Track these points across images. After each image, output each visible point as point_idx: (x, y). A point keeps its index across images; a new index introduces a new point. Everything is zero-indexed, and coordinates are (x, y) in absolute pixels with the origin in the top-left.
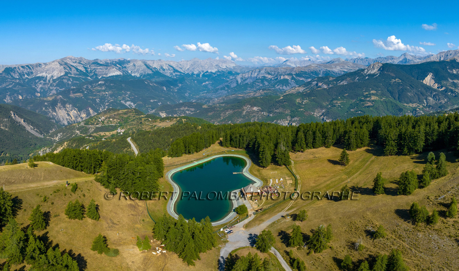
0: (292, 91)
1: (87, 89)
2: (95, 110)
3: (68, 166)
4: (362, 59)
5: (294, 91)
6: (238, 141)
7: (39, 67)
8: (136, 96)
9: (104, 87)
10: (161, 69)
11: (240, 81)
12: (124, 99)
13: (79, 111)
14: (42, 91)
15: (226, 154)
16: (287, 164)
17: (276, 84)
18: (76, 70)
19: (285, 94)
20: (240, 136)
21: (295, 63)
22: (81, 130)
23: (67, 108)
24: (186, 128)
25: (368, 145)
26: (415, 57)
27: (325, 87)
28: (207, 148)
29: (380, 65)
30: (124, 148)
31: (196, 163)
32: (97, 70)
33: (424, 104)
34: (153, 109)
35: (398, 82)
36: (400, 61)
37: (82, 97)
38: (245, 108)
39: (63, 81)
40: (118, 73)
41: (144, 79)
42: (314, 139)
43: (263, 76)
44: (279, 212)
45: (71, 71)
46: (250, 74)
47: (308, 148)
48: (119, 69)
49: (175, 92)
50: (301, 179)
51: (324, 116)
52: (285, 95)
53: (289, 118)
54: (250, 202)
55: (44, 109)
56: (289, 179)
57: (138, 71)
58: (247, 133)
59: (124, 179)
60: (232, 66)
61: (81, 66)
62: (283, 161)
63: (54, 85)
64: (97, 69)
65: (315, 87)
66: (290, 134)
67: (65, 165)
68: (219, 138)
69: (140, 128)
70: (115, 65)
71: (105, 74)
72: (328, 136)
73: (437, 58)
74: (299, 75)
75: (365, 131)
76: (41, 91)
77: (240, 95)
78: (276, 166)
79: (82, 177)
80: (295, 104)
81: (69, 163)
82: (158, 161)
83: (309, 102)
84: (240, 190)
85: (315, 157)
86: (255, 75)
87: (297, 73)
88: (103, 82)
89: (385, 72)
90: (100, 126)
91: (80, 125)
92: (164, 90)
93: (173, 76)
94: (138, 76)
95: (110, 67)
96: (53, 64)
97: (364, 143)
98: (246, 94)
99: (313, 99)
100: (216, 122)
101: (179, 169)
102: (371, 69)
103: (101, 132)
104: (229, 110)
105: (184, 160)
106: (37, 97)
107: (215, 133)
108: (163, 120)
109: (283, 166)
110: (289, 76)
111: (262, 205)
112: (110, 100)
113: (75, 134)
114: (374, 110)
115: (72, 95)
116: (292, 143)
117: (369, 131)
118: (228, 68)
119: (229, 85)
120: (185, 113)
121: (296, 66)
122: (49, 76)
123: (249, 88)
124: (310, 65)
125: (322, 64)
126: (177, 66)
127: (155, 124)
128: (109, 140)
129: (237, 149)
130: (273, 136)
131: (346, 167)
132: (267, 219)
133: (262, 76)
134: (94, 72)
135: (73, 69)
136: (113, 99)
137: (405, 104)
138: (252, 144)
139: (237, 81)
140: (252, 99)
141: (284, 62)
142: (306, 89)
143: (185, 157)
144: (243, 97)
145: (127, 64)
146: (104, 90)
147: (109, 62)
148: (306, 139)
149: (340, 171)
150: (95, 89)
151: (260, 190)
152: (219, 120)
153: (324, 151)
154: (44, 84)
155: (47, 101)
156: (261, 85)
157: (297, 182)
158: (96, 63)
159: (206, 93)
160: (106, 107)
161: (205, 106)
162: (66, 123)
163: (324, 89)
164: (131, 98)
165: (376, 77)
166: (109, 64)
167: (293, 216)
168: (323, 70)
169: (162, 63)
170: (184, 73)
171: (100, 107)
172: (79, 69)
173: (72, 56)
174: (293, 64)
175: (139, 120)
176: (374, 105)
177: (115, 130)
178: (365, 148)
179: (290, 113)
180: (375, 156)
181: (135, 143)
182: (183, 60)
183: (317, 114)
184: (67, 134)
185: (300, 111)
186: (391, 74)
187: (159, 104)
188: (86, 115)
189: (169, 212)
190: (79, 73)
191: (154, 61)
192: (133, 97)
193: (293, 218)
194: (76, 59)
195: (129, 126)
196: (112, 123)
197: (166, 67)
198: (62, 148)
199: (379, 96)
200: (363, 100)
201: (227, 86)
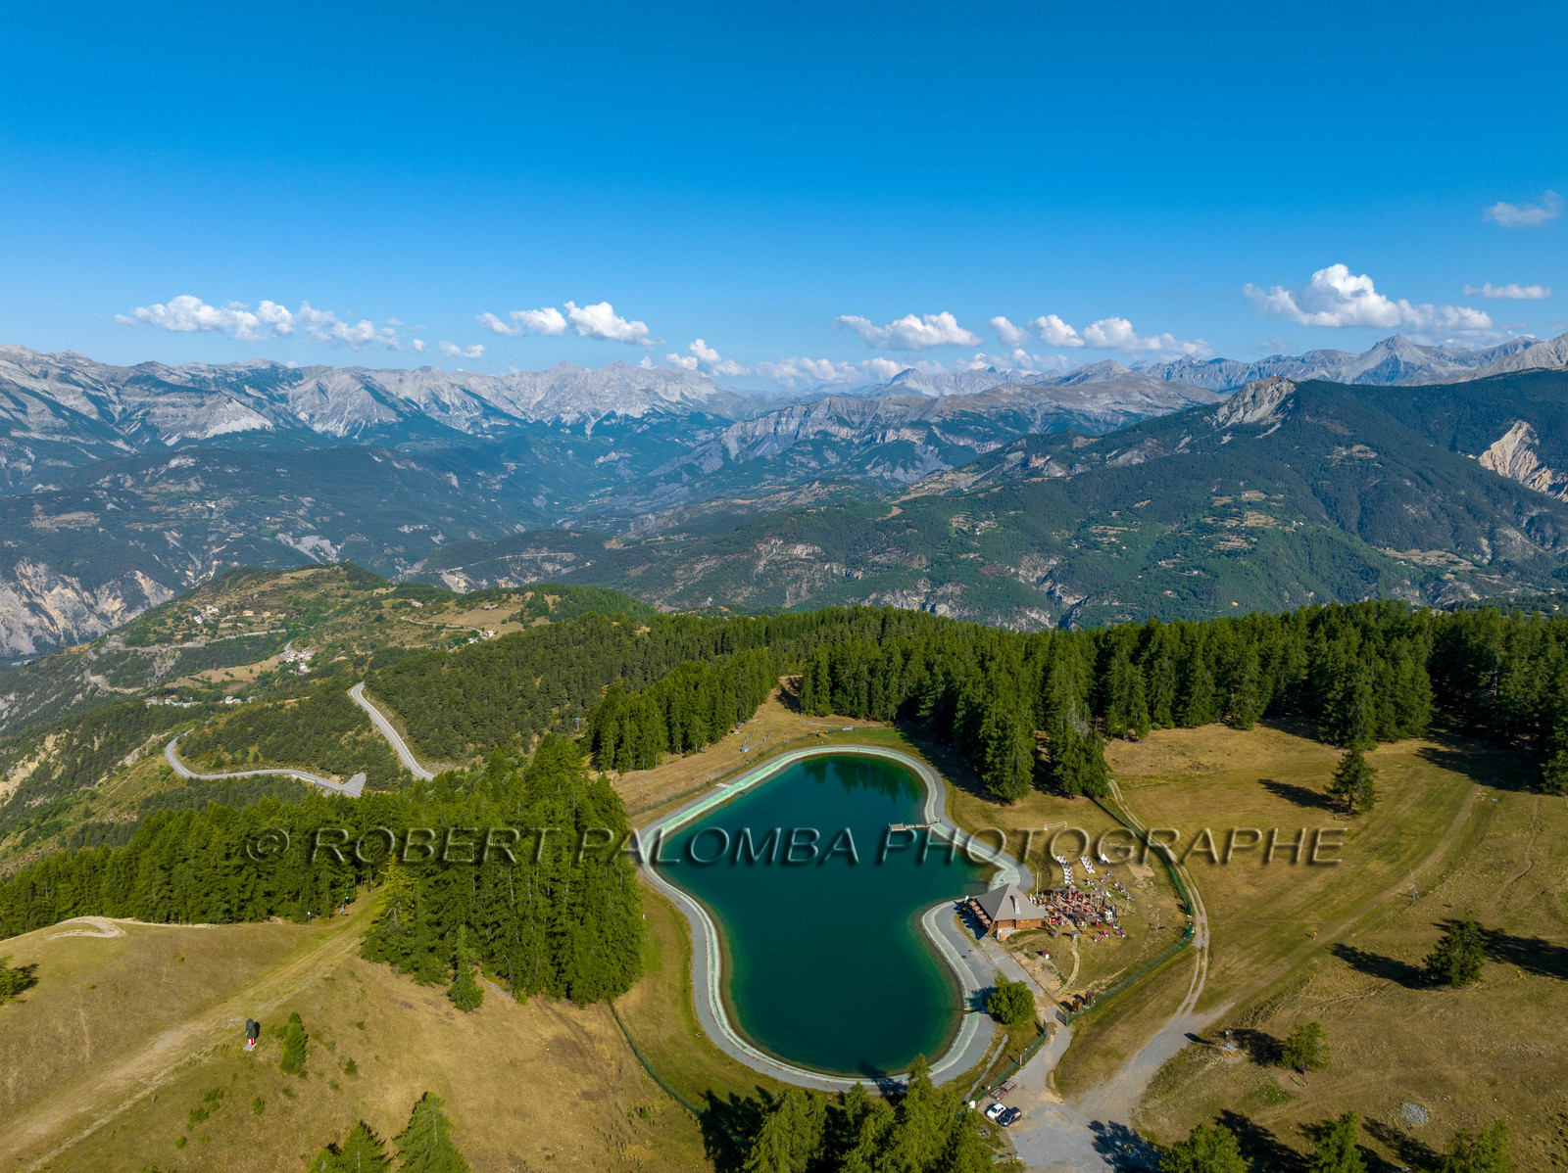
0: (931, 486)
1: (115, 490)
2: (164, 579)
4: (1198, 367)
5: (939, 486)
6: (864, 692)
8: (341, 514)
9: (197, 481)
10: (434, 405)
11: (734, 448)
12: (288, 526)
13: (85, 589)
15: (827, 743)
16: (1093, 792)
17: (867, 459)
18: (48, 411)
19: (904, 498)
21: (936, 381)
22: (111, 671)
23: (25, 582)
24: (592, 634)
25: (1429, 734)
26: (1439, 354)
27: (1058, 472)
29: (1287, 388)
30: (342, 730)
31: (728, 791)
32: (155, 410)
33: (1477, 557)
34: (413, 559)
35: (1360, 459)
36: (1367, 373)
37: (94, 528)
38: (762, 547)
40: (254, 421)
41: (366, 443)
42: (1183, 689)
43: (819, 432)
44: (1165, 1013)
45: (25, 413)
46: (772, 421)
47: (1157, 724)
48: (258, 406)
49: (496, 494)
51: (1055, 583)
52: (910, 501)
53: (924, 587)
54: (1019, 961)
57: (337, 412)
58: (899, 659)
60: (702, 391)
61: (73, 392)
64: (155, 405)
65: (1018, 475)
69: (379, 641)
70: (239, 390)
71: (193, 427)
73: (1554, 358)
74: (953, 426)
77: (740, 501)
78: (1049, 796)
80: (948, 533)
83: (996, 529)
84: (953, 903)
85: (1198, 766)
86: (791, 428)
87: (948, 418)
88: (191, 462)
89: (1307, 418)
90: (202, 645)
91: (103, 651)
92: (452, 487)
93: (483, 434)
94: (341, 431)
95: (215, 397)
97: (1410, 721)
98: (760, 496)
99: (1015, 518)
100: (657, 602)
102: (1245, 405)
103: (206, 669)
104: (707, 557)
108: (464, 601)
109: (1080, 796)
110: (916, 432)
111: (1074, 976)
112: (227, 535)
113: (82, 690)
114: (1256, 569)
115: (42, 523)
118: (690, 401)
119: (697, 464)
120: (539, 571)
121: (942, 395)
123: (767, 476)
124: (995, 390)
125: (1039, 387)
126: (497, 395)
127: (437, 620)
129: (861, 723)
132: (1131, 1045)
133: (816, 429)
134: (143, 421)
135: (34, 406)
136: (243, 529)
137: (1390, 552)
139: (725, 450)
140: (789, 515)
141: (897, 377)
142: (982, 479)
143: (674, 768)
144: (749, 507)
145: (290, 385)
146: (196, 493)
147: (210, 376)
148: (1147, 688)
150: (154, 489)
152: (669, 592)
156: (813, 464)
158: (146, 378)
159: (613, 494)
160: (215, 563)
161: (613, 545)
162: (26, 646)
163: (1057, 481)
164: (318, 519)
165: (1265, 437)
166: (209, 384)
167: (1244, 1039)
168: (1047, 407)
169: (434, 383)
170: (523, 422)
171: (185, 565)
172: (67, 404)
173: (23, 348)
174: (931, 386)
175: (372, 609)
176: (1254, 549)
177: (272, 654)
178: (1417, 744)
179: (927, 567)
180: (1484, 788)
181: (384, 706)
182: (516, 371)
183: (1028, 572)
184: (42, 697)
185: (964, 560)
186: (1333, 427)
187: (437, 539)
188: (123, 601)
189: (717, 1043)
190: (65, 424)
191: (401, 374)
192: (325, 518)
193: (1252, 1052)
194: (46, 359)
195: (332, 634)
196: (253, 628)
197: (453, 396)
198: (36, 764)
199: (1277, 515)
200: (1212, 525)
201: (690, 469)
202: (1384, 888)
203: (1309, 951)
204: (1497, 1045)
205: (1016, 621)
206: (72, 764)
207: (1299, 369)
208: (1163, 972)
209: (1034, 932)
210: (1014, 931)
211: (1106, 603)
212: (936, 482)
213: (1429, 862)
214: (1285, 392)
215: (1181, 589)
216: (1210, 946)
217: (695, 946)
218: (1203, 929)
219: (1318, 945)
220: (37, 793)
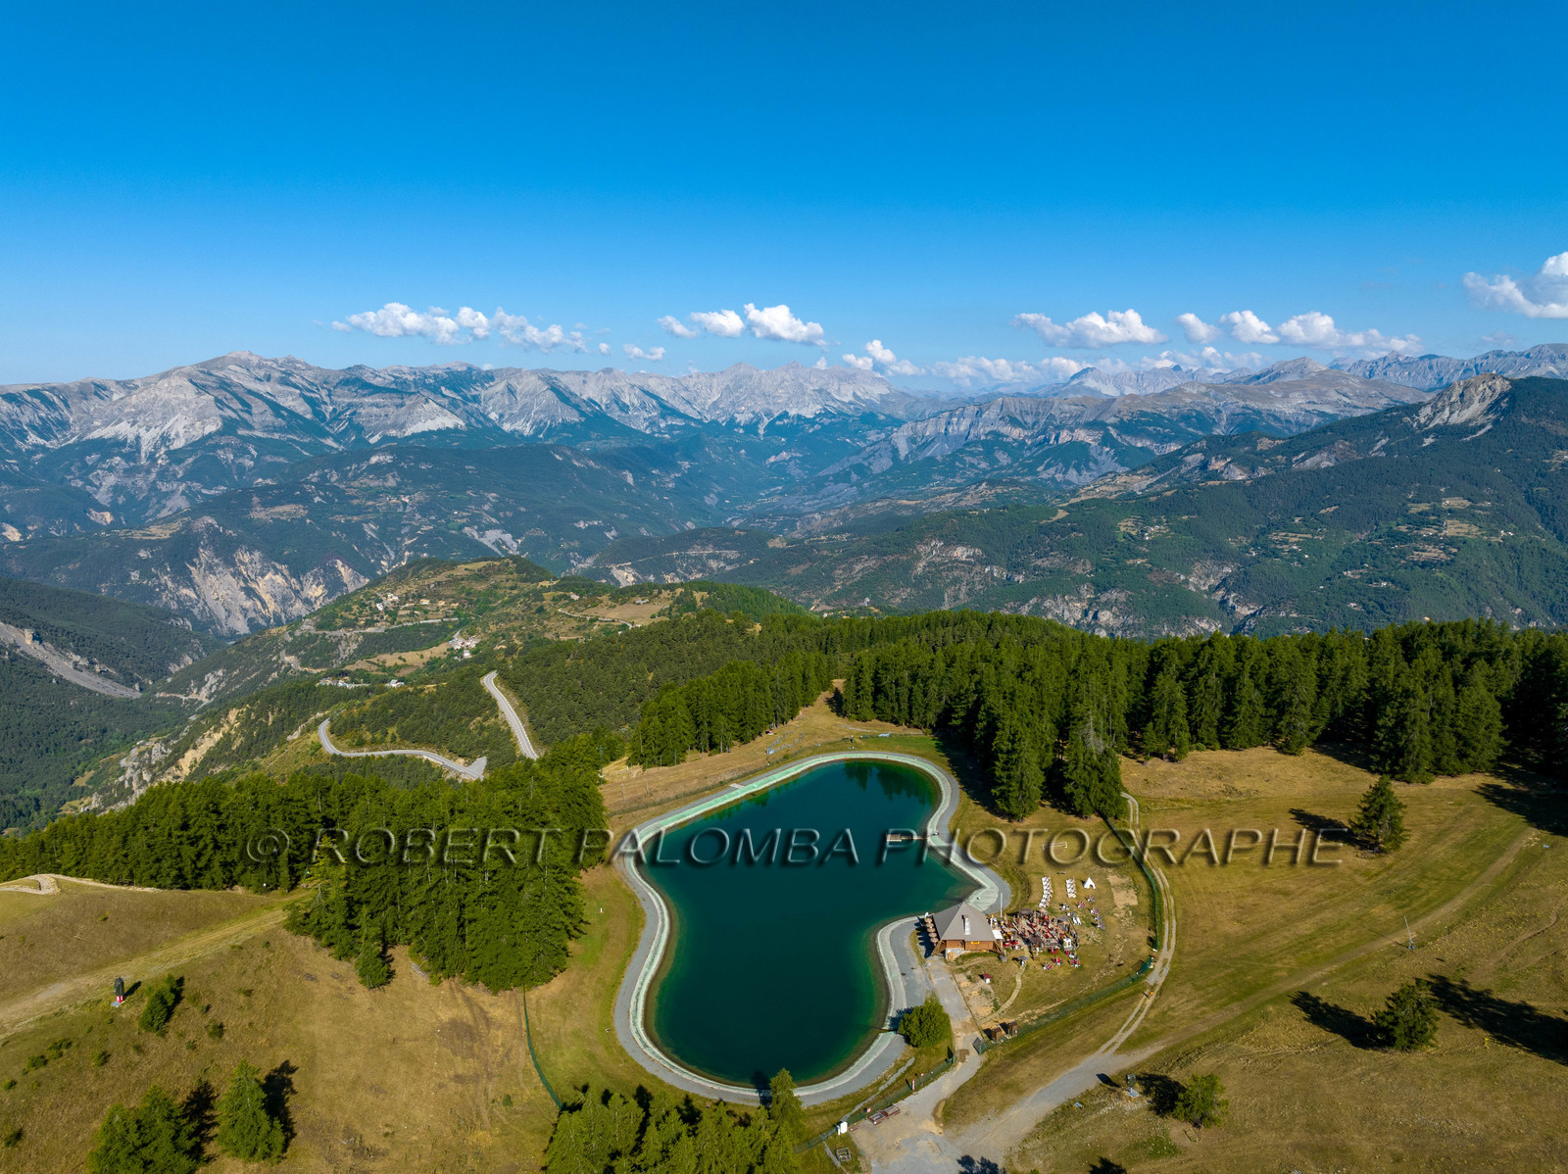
0: (1102, 488)
1: (322, 485)
2: (361, 567)
3: (153, 877)
4: (1406, 364)
5: (1112, 489)
6: (904, 698)
7: (97, 399)
8: (523, 509)
9: (393, 476)
10: (615, 406)
11: (903, 449)
12: (474, 520)
13: (292, 575)
14: (121, 500)
15: (858, 748)
16: (1109, 809)
17: (1039, 461)
18: (270, 411)
19: (1073, 501)
20: (914, 678)
21: (1117, 380)
22: (303, 653)
23: (242, 568)
24: (705, 632)
25: (1497, 769)
27: (1239, 475)
28: (783, 721)
29: (1500, 386)
30: (472, 716)
31: (739, 792)
32: (362, 411)
34: (586, 554)
37: (302, 520)
38: (922, 548)
39: (216, 461)
40: (448, 421)
41: (550, 442)
42: (1229, 709)
43: (990, 433)
44: (1086, 1050)
45: (250, 414)
46: (943, 422)
47: (1200, 744)
48: (453, 406)
49: (669, 492)
50: (1176, 892)
51: (1228, 592)
52: (1077, 504)
53: (1087, 592)
54: (958, 983)
55: (135, 576)
56: (1122, 886)
57: (525, 412)
58: (940, 665)
59: (424, 908)
60: (875, 391)
61: (291, 394)
62: (1092, 797)
63: (175, 475)
64: (362, 405)
65: (1196, 477)
66: (1123, 678)
67: (137, 873)
68: (830, 679)
69: (536, 631)
70: (436, 390)
71: (394, 426)
72: (1296, 700)
74: (1130, 426)
75: (1484, 695)
76: (114, 502)
77: (905, 502)
78: (1063, 815)
79: (229, 918)
80: (1115, 538)
81: (158, 860)
82: (581, 801)
83: (1167, 534)
84: (915, 919)
85: (1231, 791)
86: (962, 428)
87: (1125, 419)
88: (389, 459)
89: (1524, 419)
90: (382, 631)
91: (298, 633)
92: (628, 485)
93: (660, 433)
94: (528, 431)
95: (414, 397)
96: (165, 383)
97: (1473, 754)
98: (926, 497)
99: (1187, 523)
100: (816, 602)
101: (668, 823)
102: (1451, 405)
103: (383, 653)
104: (866, 557)
105: (691, 778)
106: (98, 527)
107: (813, 663)
108: (621, 595)
109: (1093, 816)
110: (1091, 432)
111: (1009, 1003)
112: (418, 528)
113: (278, 669)
115: (259, 514)
116: (1127, 716)
117: (1498, 699)
118: (863, 401)
119: (866, 464)
120: (704, 568)
121: (1122, 394)
122: (148, 438)
123: (937, 478)
124: (1177, 390)
125: (1226, 386)
126: (675, 395)
127: (591, 613)
128: (411, 689)
129: (902, 730)
130: (1050, 685)
131: (1389, 860)
132: (1037, 1080)
133: (988, 429)
134: (350, 420)
135: (258, 407)
136: (433, 522)
138: (962, 714)
139: (895, 451)
140: (950, 517)
141: (1075, 376)
142: (1158, 482)
143: (697, 765)
144: (914, 508)
145: (483, 386)
146: (393, 488)
147: (411, 378)
148: (1190, 706)
149: (1359, 879)
150: (356, 484)
151: (1003, 932)
152: (828, 592)
153: (1273, 767)
154: (125, 471)
155: (148, 545)
156: (983, 465)
157: (1161, 906)
158: (355, 381)
159: (782, 494)
160: (407, 553)
161: (777, 543)
162: (241, 628)
163: (1236, 484)
164: (501, 514)
165: (1473, 440)
166: (409, 386)
167: (1152, 1085)
168: (1233, 407)
169: (615, 384)
170: (699, 422)
171: (381, 555)
172: (286, 405)
173: (251, 354)
174: (1111, 385)
175: (535, 601)
176: (1452, 560)
177: (442, 641)
178: (1480, 779)
179: (1091, 572)
180: (1539, 832)
181: (511, 694)
182: (694, 371)
183: (1199, 580)
184: (244, 674)
185: (1131, 566)
186: (1554, 428)
187: (610, 535)
188: (325, 588)
189: (621, 1038)
190: (284, 423)
191: (585, 376)
192: (508, 513)
193: (1154, 1100)
194: (269, 363)
195: (497, 624)
196: (429, 616)
197: (633, 396)
198: (221, 735)
199: (1482, 524)
200: (1405, 534)
201: (860, 469)
202: (1381, 935)
203: (1268, 997)
204: (1419, 1118)
205: (1183, 631)
206: (249, 736)
207: (1522, 365)
208: (1103, 1007)
209: (985, 955)
210: (964, 952)
211: (1283, 614)
212: (1107, 484)
213: (1443, 911)
214: (1499, 390)
215: (1366, 601)
216: (1164, 984)
217: (641, 943)
218: (1164, 965)
219: (1281, 992)
220: (219, 762)
